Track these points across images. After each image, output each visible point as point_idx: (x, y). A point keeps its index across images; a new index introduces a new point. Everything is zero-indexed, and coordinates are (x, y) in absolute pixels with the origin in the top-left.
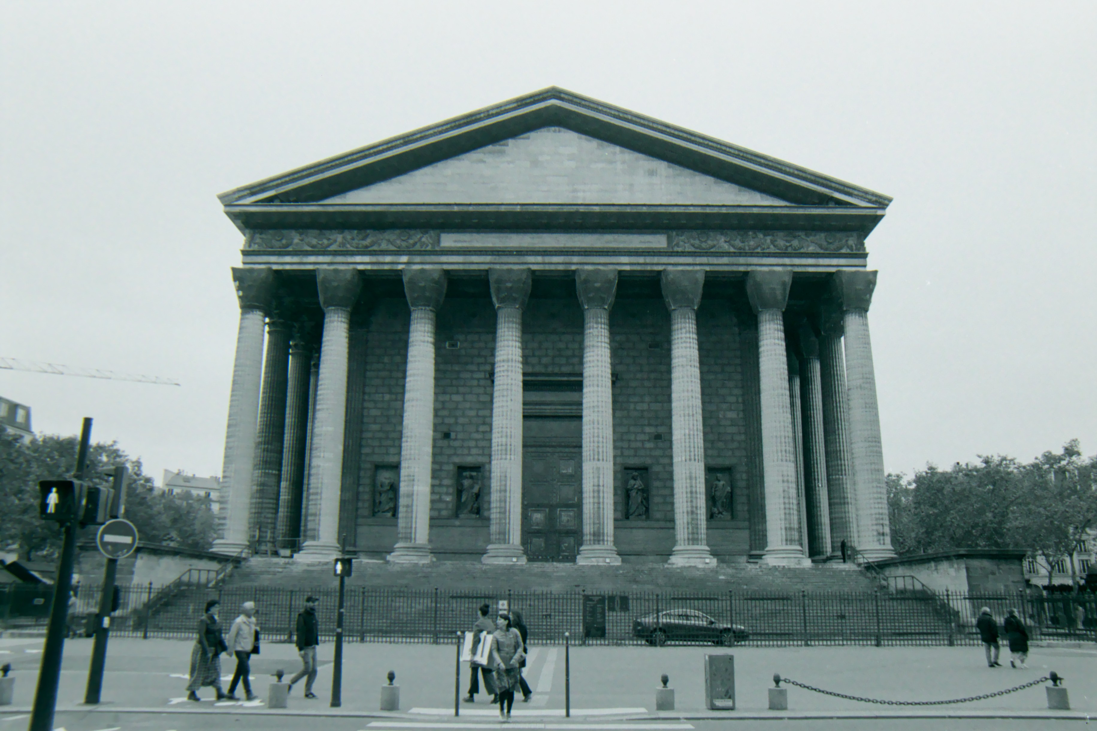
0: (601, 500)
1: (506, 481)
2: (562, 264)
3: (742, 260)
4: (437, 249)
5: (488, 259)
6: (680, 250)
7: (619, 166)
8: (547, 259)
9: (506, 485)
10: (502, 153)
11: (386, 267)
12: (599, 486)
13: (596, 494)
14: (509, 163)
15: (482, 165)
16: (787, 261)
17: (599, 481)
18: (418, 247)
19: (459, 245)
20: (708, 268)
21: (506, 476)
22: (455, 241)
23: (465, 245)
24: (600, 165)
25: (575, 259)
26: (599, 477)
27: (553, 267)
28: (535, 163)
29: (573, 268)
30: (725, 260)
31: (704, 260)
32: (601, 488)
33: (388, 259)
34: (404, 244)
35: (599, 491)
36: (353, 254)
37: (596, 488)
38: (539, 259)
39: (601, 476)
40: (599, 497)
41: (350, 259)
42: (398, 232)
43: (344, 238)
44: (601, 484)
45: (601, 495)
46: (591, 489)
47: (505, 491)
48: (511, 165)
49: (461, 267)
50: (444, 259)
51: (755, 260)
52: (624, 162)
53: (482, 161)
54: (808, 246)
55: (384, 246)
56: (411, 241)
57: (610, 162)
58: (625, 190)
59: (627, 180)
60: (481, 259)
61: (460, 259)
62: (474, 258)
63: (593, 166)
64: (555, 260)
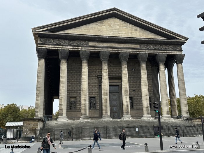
2: (117, 51)
3: (156, 51)
4: (88, 46)
5: (100, 49)
6: (142, 48)
7: (129, 28)
8: (113, 49)
9: (107, 102)
10: (102, 23)
11: (76, 50)
14: (104, 26)
15: (98, 26)
16: (165, 52)
18: (83, 45)
19: (93, 45)
20: (149, 53)
21: (107, 100)
24: (125, 28)
25: (120, 50)
27: (115, 51)
28: (110, 26)
29: (119, 52)
30: (152, 51)
31: (148, 51)
33: (76, 48)
34: (80, 44)
36: (67, 46)
38: (112, 49)
39: (128, 99)
40: (127, 104)
41: (67, 47)
42: (78, 41)
43: (65, 41)
44: (127, 101)
46: (125, 102)
48: (105, 26)
49: (94, 50)
50: (90, 48)
51: (159, 51)
52: (130, 27)
53: (97, 25)
54: (170, 48)
55: (75, 44)
56: (81, 44)
57: (127, 27)
58: (130, 34)
59: (131, 31)
60: (98, 49)
61: (94, 48)
62: (97, 48)
63: (123, 28)
64: (115, 49)
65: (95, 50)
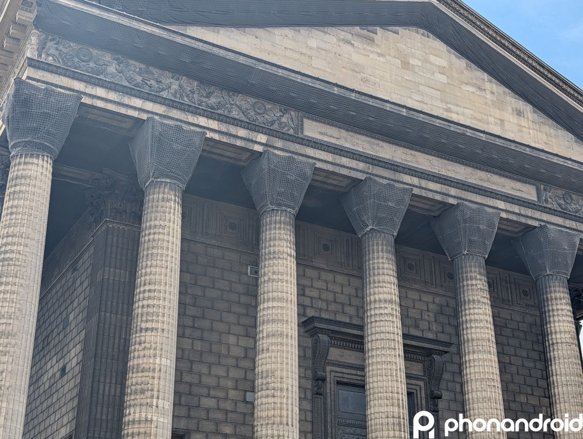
2: (440, 193)
4: (300, 136)
5: (361, 165)
6: (550, 206)
7: (489, 96)
8: (424, 183)
10: (372, 41)
11: (238, 143)
18: (275, 127)
19: (326, 139)
22: (321, 133)
23: (333, 141)
24: (472, 89)
25: (453, 191)
27: (430, 195)
29: (452, 201)
33: (242, 133)
34: (259, 117)
38: (415, 181)
49: (330, 168)
50: (310, 152)
56: (268, 116)
57: (480, 88)
58: (496, 124)
59: (497, 113)
60: (353, 164)
61: (329, 157)
62: (344, 161)
63: (465, 88)
64: (432, 186)
65: (337, 170)
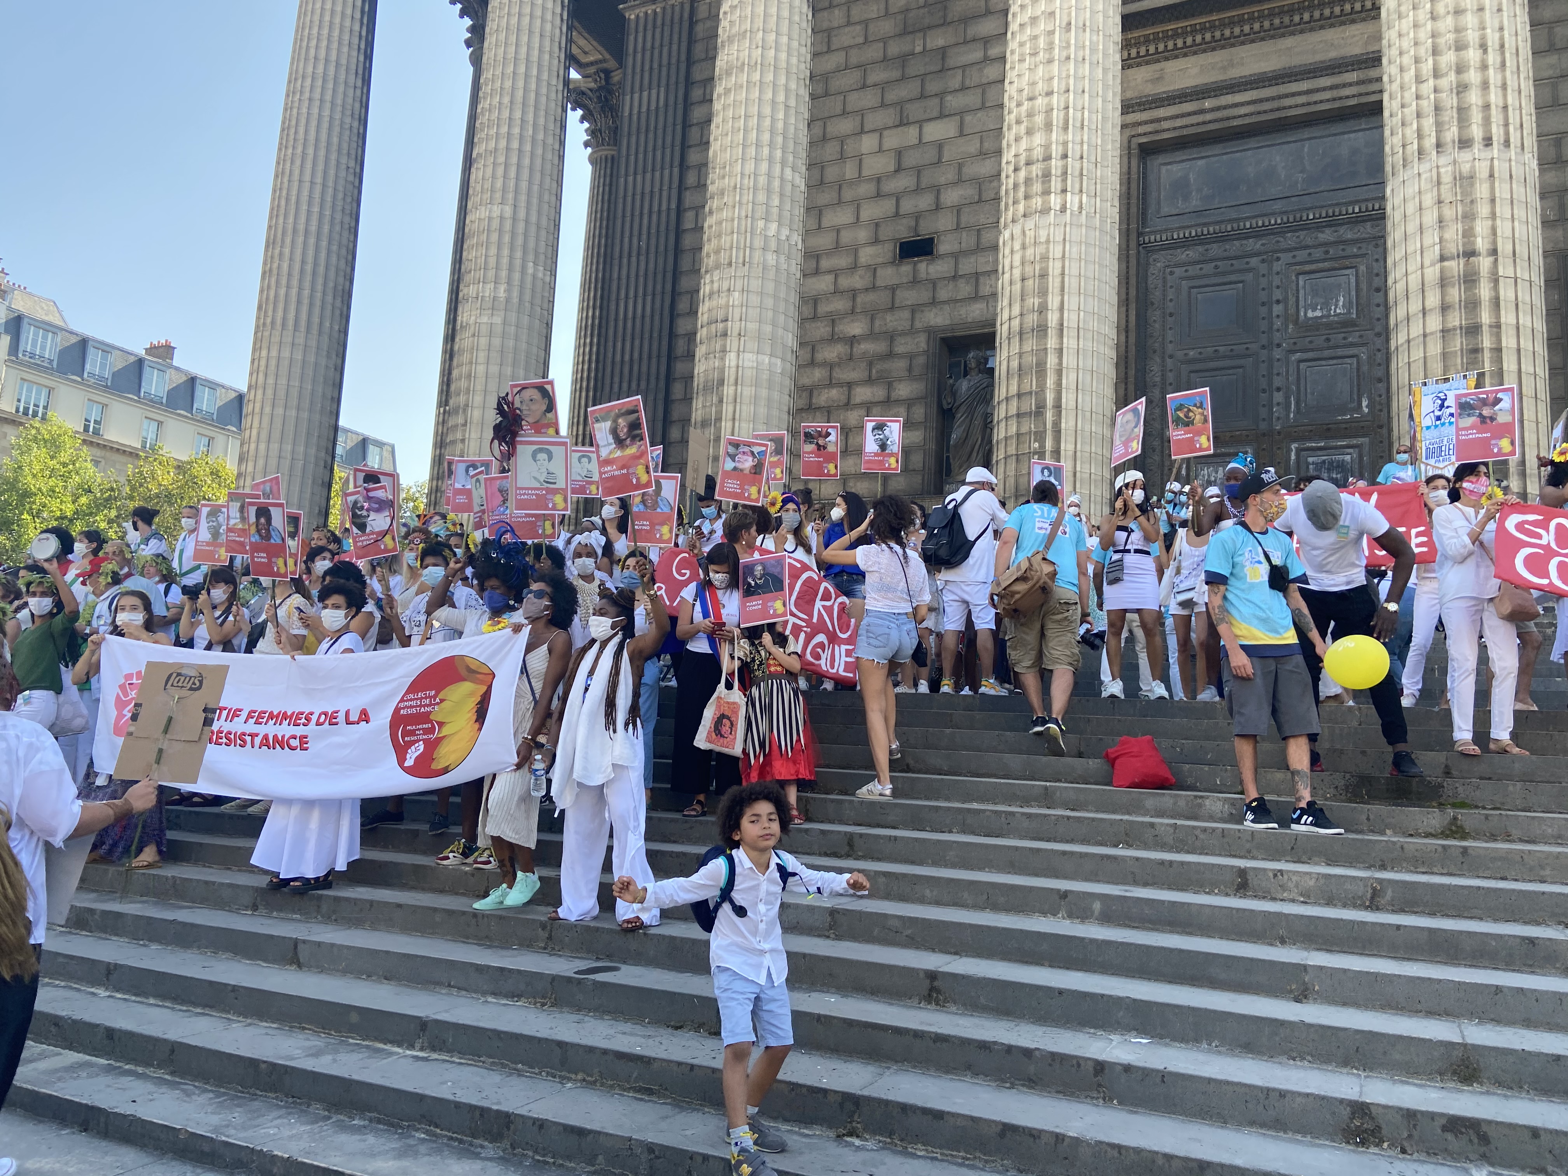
0: (1486, 318)
1: (1043, 292)
9: (1043, 309)
12: (1470, 253)
13: (1455, 294)
17: (1469, 234)
21: (1044, 275)
26: (1469, 217)
32: (1484, 263)
35: (1470, 279)
37: (1455, 267)
39: (1483, 210)
40: (1472, 305)
44: (1481, 244)
45: (1484, 292)
46: (1432, 273)
47: (1042, 330)
